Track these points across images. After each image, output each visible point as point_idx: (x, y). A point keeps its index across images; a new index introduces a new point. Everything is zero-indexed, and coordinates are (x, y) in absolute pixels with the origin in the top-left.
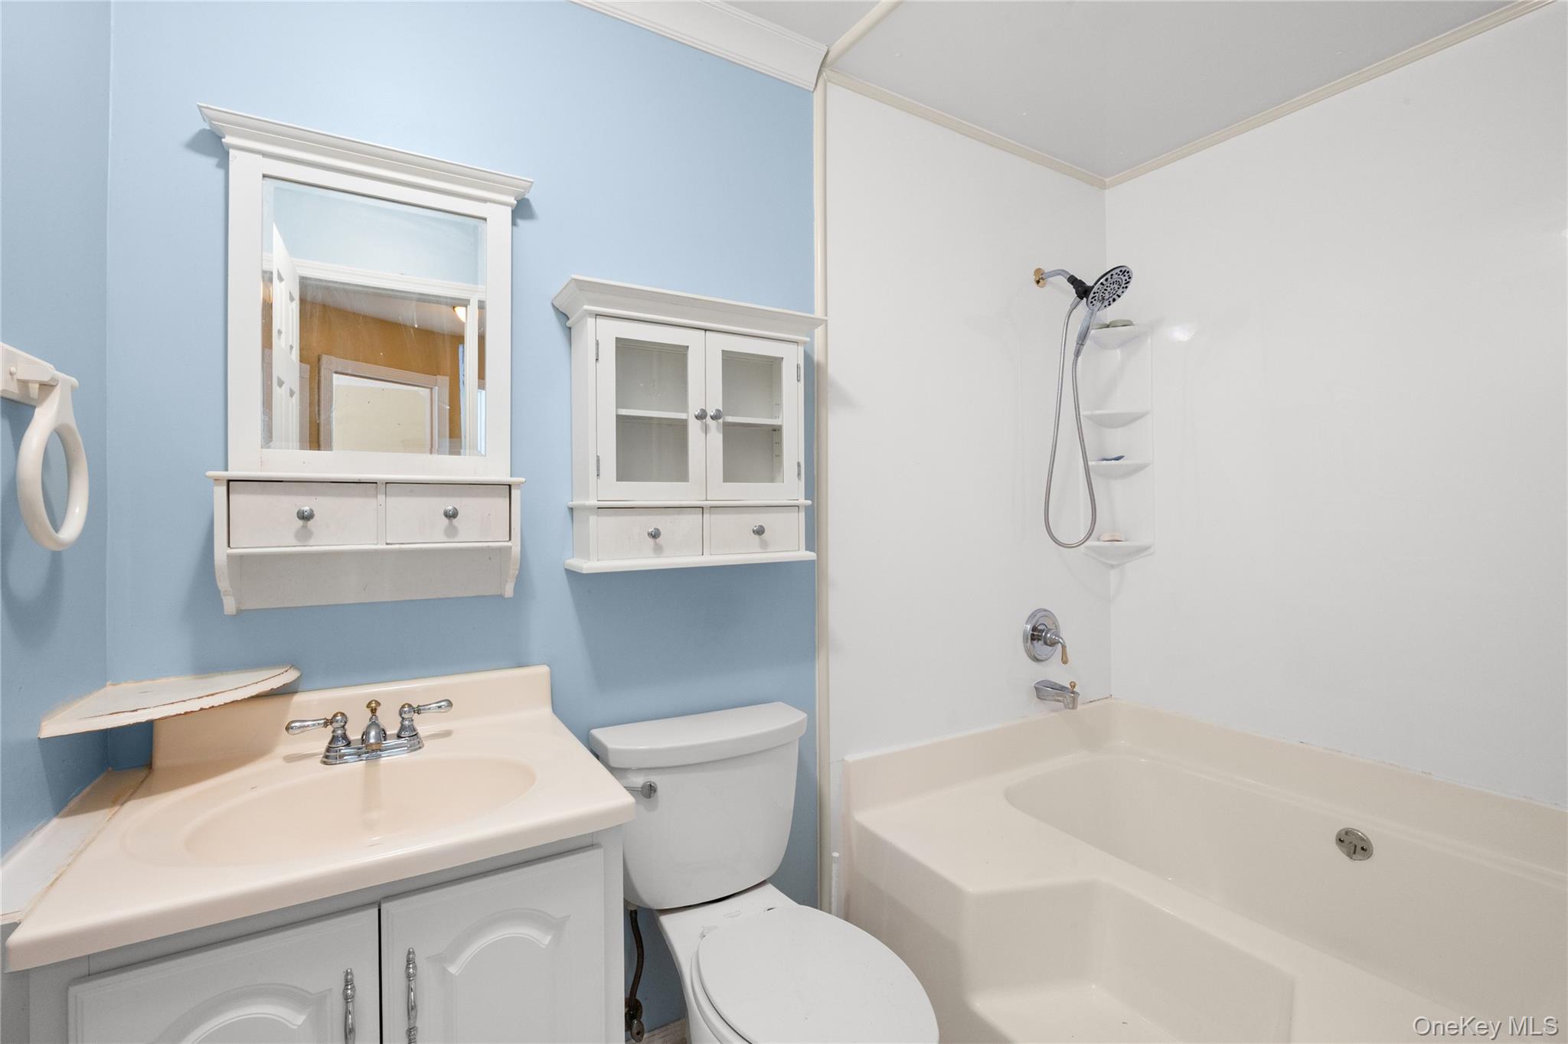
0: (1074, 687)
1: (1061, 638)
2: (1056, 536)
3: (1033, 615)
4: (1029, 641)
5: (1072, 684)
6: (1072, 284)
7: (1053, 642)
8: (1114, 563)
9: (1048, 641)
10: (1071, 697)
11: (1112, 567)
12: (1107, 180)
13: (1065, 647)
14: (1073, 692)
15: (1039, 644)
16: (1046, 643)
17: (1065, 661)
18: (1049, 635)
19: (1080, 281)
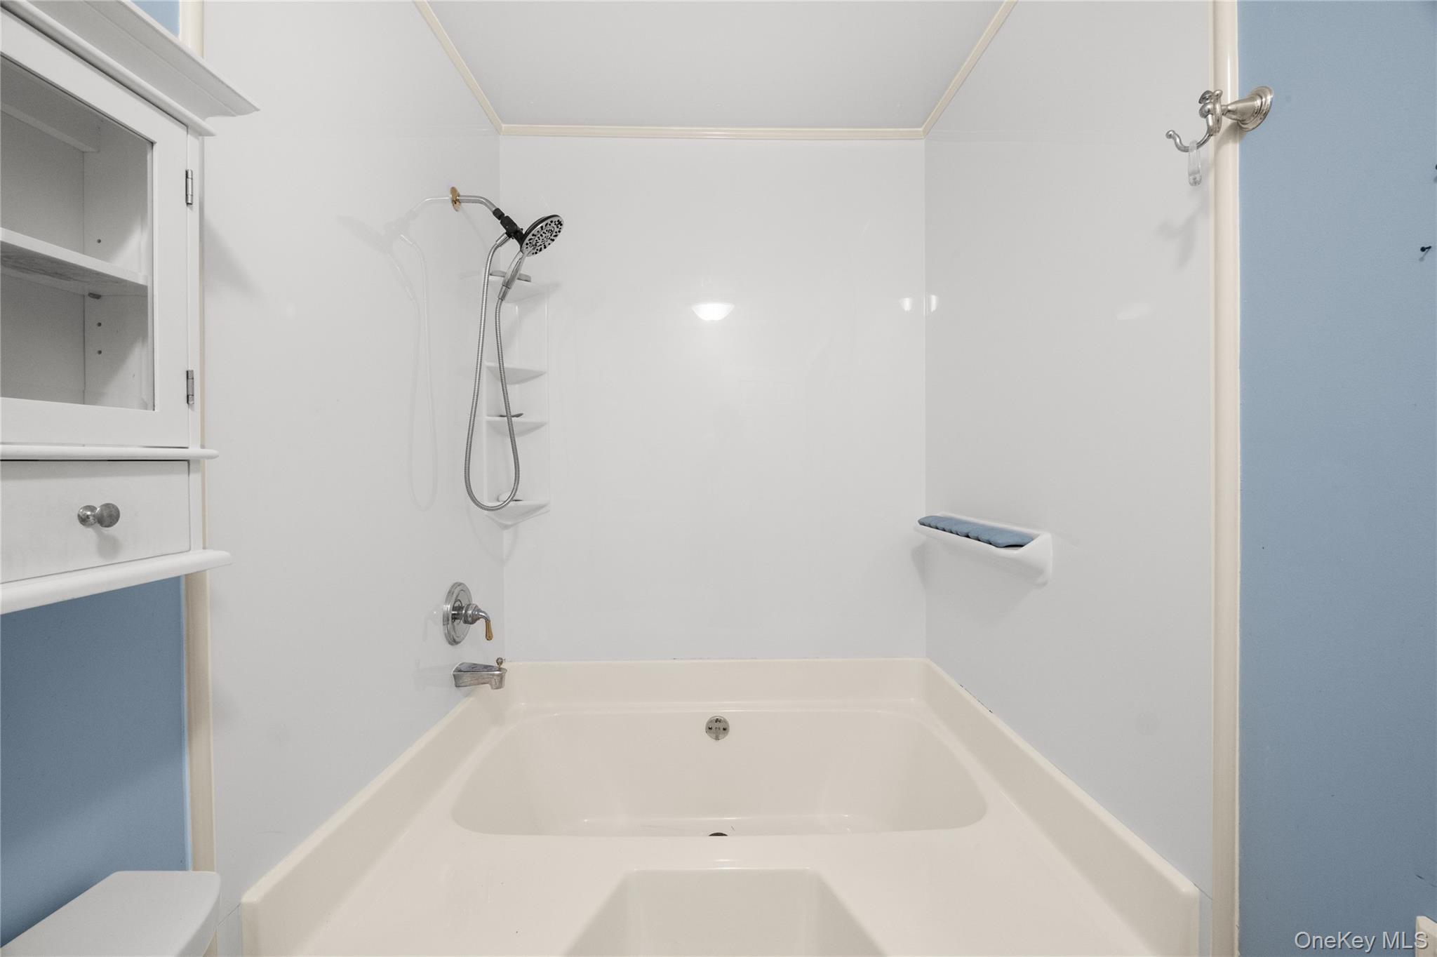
0: (501, 663)
1: (482, 612)
2: (479, 500)
3: (450, 593)
4: (450, 622)
5: (500, 661)
6: (499, 219)
7: (475, 617)
8: (509, 523)
9: (470, 619)
10: (498, 675)
11: (506, 527)
12: (503, 125)
13: (490, 621)
14: (500, 669)
15: (460, 624)
16: (466, 622)
17: (489, 636)
18: (470, 612)
19: (507, 217)
